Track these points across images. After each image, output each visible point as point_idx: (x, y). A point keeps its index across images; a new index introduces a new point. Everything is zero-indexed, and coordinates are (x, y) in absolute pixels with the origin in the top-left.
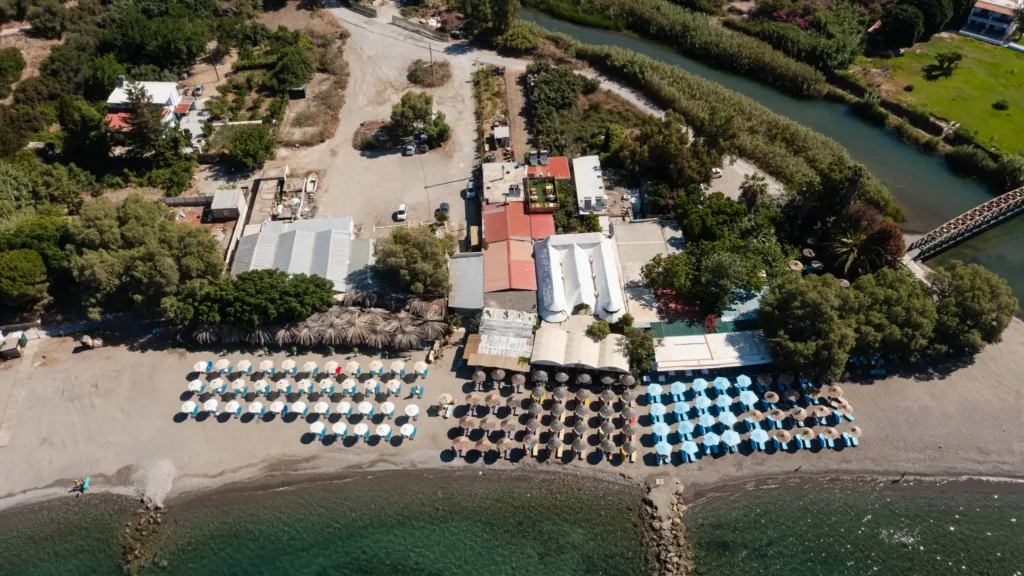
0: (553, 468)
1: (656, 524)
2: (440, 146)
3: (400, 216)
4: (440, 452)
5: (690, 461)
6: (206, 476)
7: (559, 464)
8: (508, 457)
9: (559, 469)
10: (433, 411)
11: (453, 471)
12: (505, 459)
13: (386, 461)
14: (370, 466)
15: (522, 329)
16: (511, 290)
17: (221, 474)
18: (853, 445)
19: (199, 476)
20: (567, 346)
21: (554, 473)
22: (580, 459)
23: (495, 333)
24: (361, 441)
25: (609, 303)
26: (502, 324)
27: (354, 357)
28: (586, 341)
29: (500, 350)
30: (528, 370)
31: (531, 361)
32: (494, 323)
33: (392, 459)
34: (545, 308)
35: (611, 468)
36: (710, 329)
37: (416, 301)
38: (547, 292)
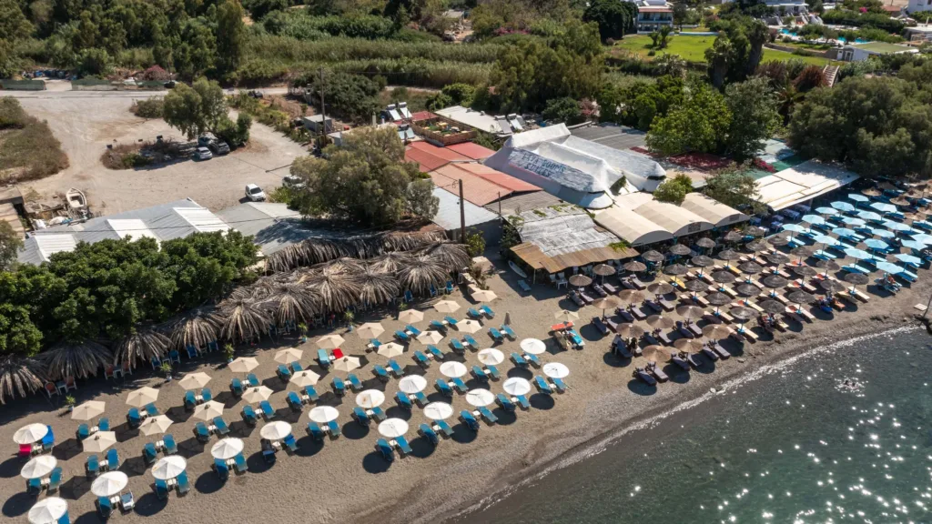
2: (242, 146)
3: (256, 195)
8: (726, 354)
13: (555, 437)
14: (537, 455)
15: (579, 219)
16: (515, 194)
20: (650, 219)
22: (809, 322)
23: (545, 235)
24: (482, 425)
25: (655, 166)
26: (546, 222)
27: (348, 331)
28: (669, 206)
29: (575, 246)
30: (637, 254)
31: (631, 242)
32: (535, 224)
33: (562, 429)
34: (582, 193)
35: (853, 316)
36: (770, 169)
37: (397, 235)
38: (570, 178)
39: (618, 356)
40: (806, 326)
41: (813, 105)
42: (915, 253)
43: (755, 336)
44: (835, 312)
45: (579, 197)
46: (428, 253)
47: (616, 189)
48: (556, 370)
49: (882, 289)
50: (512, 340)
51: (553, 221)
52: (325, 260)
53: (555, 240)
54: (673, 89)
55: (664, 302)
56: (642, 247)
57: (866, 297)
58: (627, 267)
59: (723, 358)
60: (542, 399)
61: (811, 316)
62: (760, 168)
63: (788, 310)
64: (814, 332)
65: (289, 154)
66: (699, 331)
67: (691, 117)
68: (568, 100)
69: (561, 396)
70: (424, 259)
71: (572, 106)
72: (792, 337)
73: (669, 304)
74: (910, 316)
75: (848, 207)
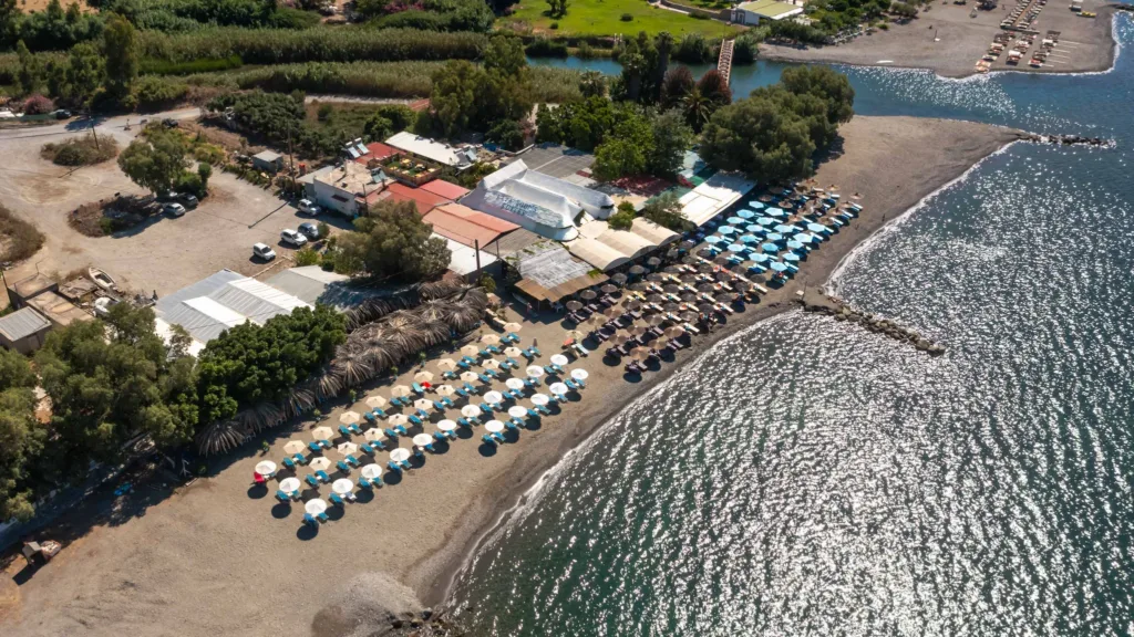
2: (206, 195)
3: (268, 254)
4: (622, 380)
6: (432, 552)
8: (681, 346)
9: (725, 331)
13: (589, 416)
14: (581, 429)
15: (558, 254)
16: (503, 234)
17: (448, 538)
19: (425, 558)
20: (611, 246)
22: (730, 314)
23: (538, 270)
24: (542, 417)
25: (605, 198)
26: (535, 259)
27: (422, 367)
28: (622, 233)
29: (562, 278)
30: (608, 278)
31: (602, 268)
32: (528, 262)
33: (590, 411)
34: (556, 229)
35: (758, 306)
36: (690, 186)
37: (427, 286)
38: (543, 217)
39: (612, 359)
40: (728, 318)
41: (717, 126)
42: (796, 251)
43: (697, 330)
44: (746, 305)
45: (552, 233)
46: (461, 299)
47: (577, 220)
48: (580, 374)
49: (775, 283)
50: (539, 356)
51: (540, 258)
52: (384, 315)
53: (547, 273)
54: (602, 110)
55: (634, 313)
56: (610, 271)
57: (765, 290)
58: (602, 288)
59: (679, 349)
60: (573, 395)
61: (731, 310)
62: (682, 186)
63: (716, 308)
64: (734, 321)
65: (258, 199)
66: (661, 332)
67: (625, 146)
68: (507, 122)
69: (585, 390)
70: (460, 305)
71: (513, 128)
72: (721, 327)
73: (637, 314)
74: (793, 301)
75: (750, 214)
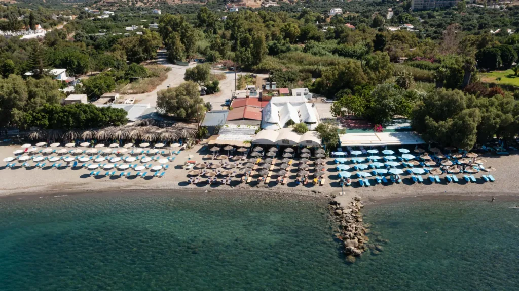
0: (261, 189)
1: (339, 211)
2: (213, 93)
4: (178, 182)
5: (366, 186)
7: (266, 187)
8: (228, 183)
9: (266, 190)
10: (179, 167)
11: (187, 190)
12: (227, 185)
13: (137, 186)
14: (126, 188)
15: (249, 131)
16: (245, 119)
18: (491, 181)
21: (262, 192)
22: (283, 184)
25: (308, 117)
26: (235, 129)
29: (232, 139)
31: (252, 141)
32: (229, 129)
34: (265, 122)
35: (305, 189)
37: (180, 124)
47: (288, 125)
51: (238, 129)
57: (325, 185)
62: (374, 130)
64: (278, 188)
69: (157, 178)
